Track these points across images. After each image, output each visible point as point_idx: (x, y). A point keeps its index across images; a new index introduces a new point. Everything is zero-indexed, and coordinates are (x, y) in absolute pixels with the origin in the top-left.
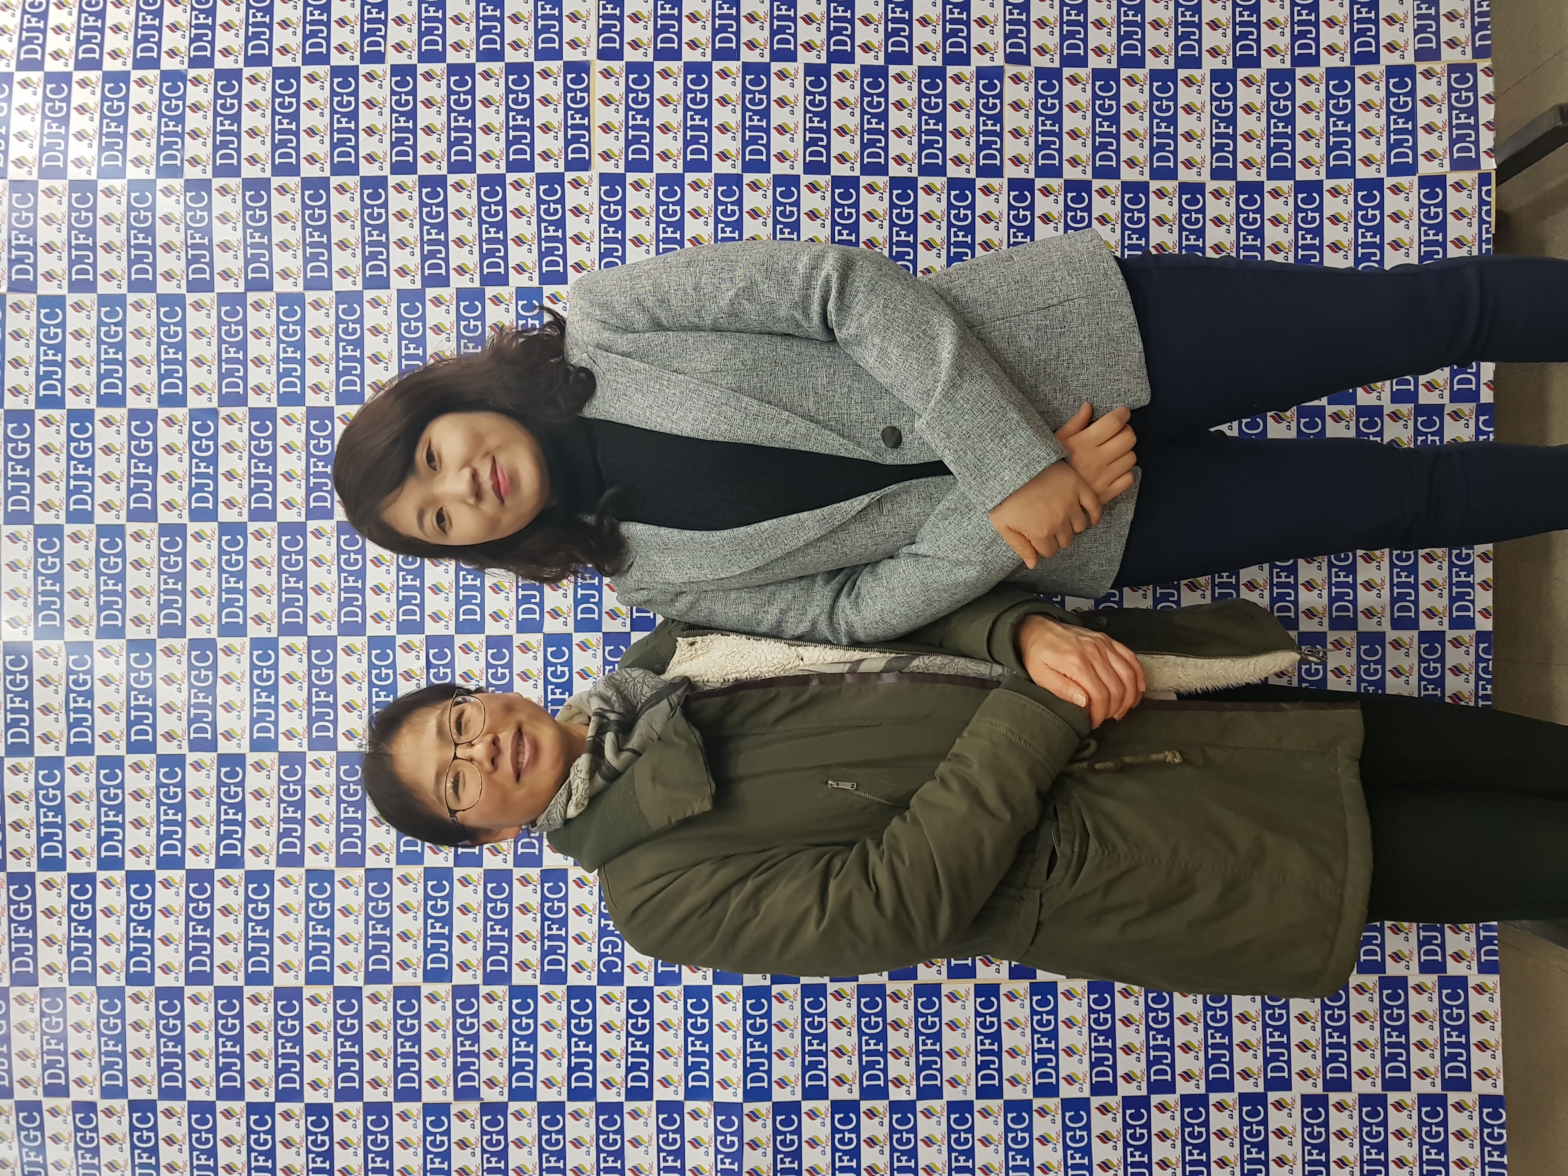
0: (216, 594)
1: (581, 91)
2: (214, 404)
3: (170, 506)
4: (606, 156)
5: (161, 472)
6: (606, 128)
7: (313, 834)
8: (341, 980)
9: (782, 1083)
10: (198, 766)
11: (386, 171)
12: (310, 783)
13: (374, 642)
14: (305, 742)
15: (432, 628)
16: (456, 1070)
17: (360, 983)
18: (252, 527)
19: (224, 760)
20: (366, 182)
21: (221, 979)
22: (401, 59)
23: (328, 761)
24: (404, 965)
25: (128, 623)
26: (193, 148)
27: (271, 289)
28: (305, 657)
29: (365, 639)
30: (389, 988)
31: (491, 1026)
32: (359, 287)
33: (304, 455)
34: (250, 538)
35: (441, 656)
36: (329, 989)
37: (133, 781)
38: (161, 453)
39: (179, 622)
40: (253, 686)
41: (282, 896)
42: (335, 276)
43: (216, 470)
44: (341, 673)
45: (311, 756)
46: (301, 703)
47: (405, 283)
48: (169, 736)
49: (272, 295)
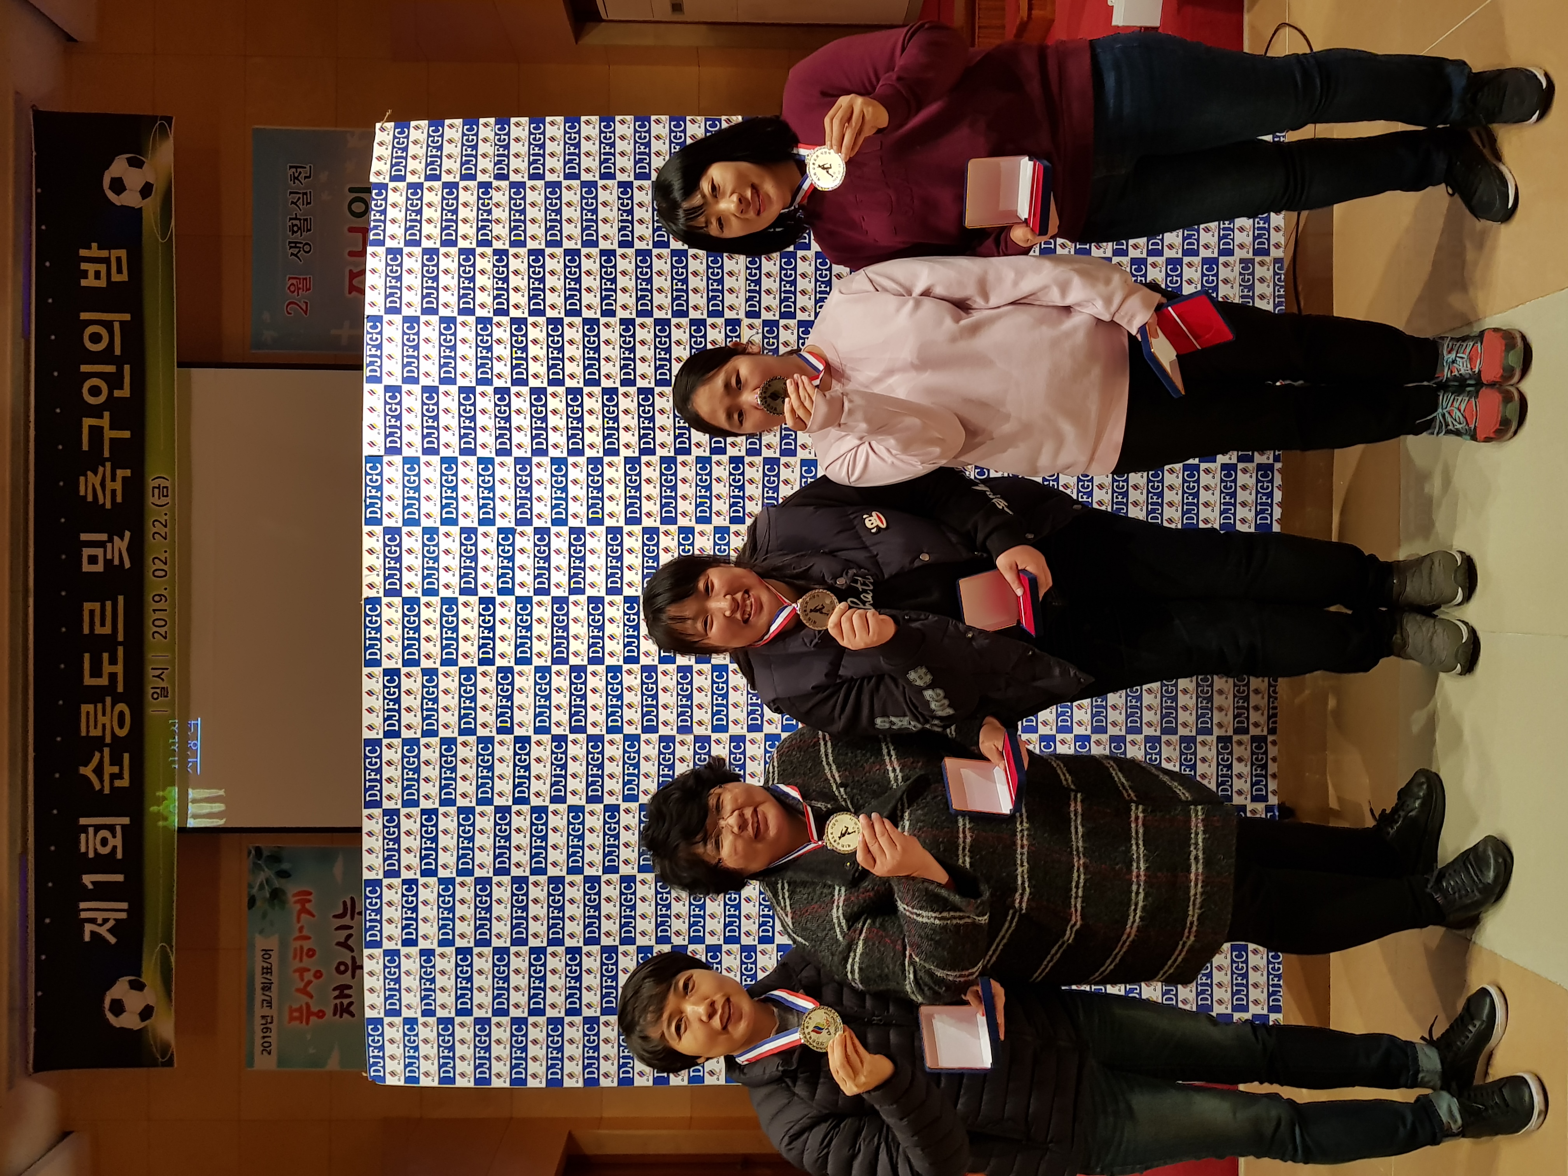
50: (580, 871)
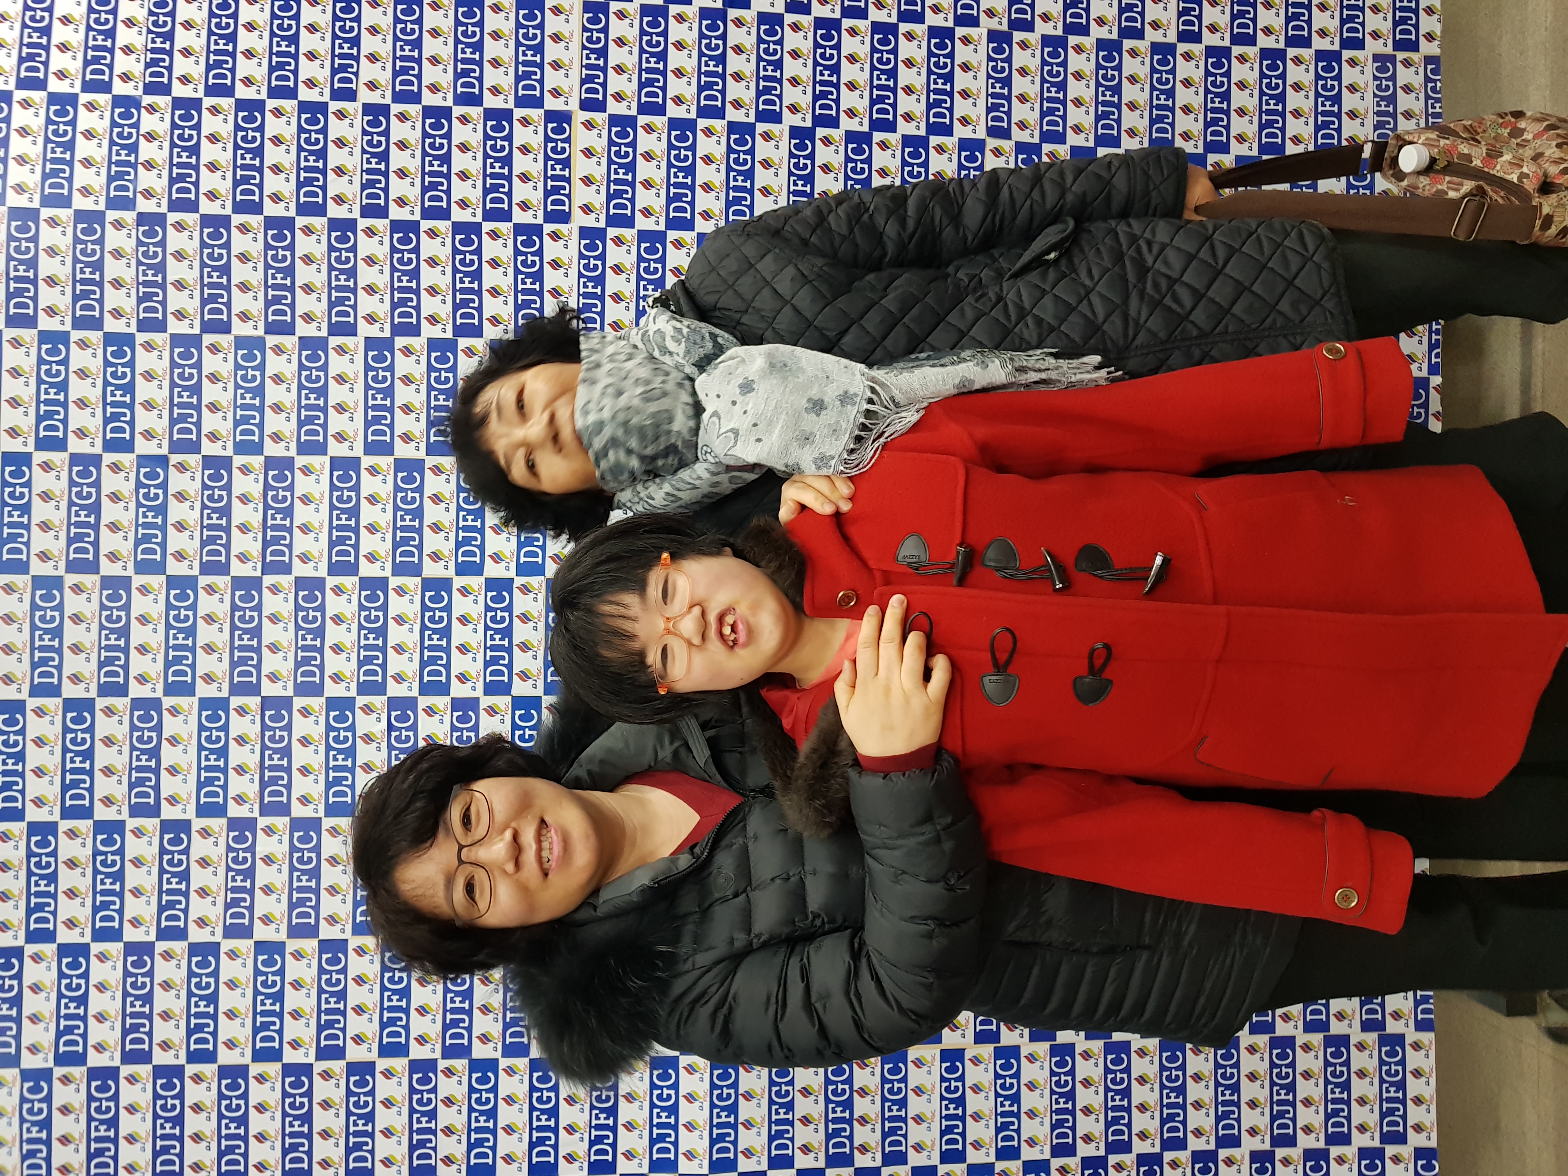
0: (162, 651)
1: (563, 141)
2: (165, 451)
3: (113, 557)
4: (587, 209)
5: (105, 520)
6: (587, 181)
7: (263, 904)
8: (290, 1056)
9: (748, 1153)
10: (138, 833)
11: (356, 214)
12: (261, 850)
13: (332, 703)
14: (256, 807)
15: (394, 690)
16: (412, 1148)
17: (311, 1059)
18: (203, 581)
19: (167, 826)
20: (334, 225)
21: (160, 1058)
22: (374, 98)
23: (281, 827)
24: (358, 1040)
25: (65, 681)
26: (146, 179)
27: (228, 332)
28: (258, 718)
29: (322, 700)
30: (343, 1063)
31: (449, 1102)
32: (324, 333)
33: (261, 507)
34: (201, 592)
35: (403, 718)
36: (278, 1066)
37: (67, 848)
38: (105, 501)
39: (121, 680)
40: (201, 748)
41: (228, 969)
42: (299, 321)
43: (165, 520)
44: (296, 735)
45: (263, 822)
46: (252, 766)
47: (374, 331)
48: (108, 801)
49: (230, 338)
50: (274, 1055)
